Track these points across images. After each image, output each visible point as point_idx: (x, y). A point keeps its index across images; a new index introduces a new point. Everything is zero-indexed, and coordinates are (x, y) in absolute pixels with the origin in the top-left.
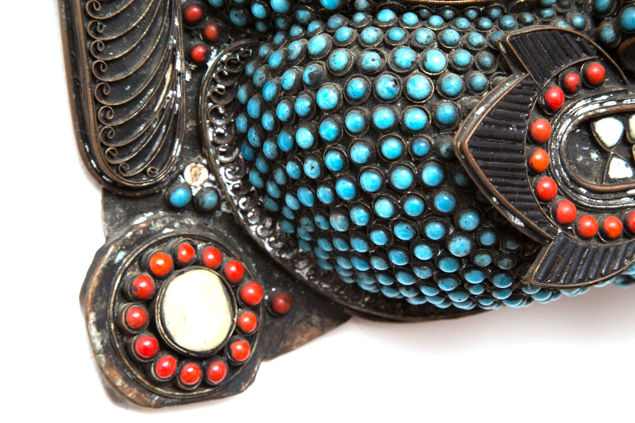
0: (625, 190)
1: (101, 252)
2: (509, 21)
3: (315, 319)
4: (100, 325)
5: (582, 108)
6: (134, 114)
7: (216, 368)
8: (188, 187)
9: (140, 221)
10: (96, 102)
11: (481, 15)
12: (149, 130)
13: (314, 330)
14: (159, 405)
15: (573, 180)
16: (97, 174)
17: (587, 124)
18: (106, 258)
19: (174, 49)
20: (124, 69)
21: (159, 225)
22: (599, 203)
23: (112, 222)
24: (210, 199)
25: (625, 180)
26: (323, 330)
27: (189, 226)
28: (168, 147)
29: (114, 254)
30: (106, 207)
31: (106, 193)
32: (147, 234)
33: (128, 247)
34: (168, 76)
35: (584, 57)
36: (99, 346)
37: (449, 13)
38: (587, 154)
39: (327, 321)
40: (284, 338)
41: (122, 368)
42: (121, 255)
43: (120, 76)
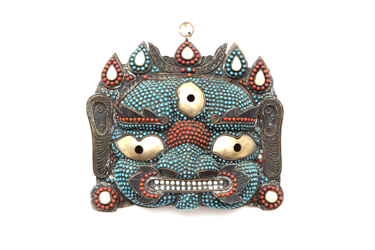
0: (156, 191)
1: (94, 186)
2: (145, 164)
3: (128, 203)
4: (92, 197)
5: (152, 178)
6: (101, 167)
7: (107, 207)
8: (110, 179)
9: (101, 183)
10: (95, 164)
11: (141, 162)
12: (103, 169)
13: (127, 205)
14: (99, 211)
15: (148, 188)
16: (95, 174)
17: (154, 180)
18: (95, 188)
19: (108, 158)
20: (100, 160)
21: (104, 184)
22: (152, 193)
23: (97, 182)
24: (112, 181)
25: (157, 190)
26: (129, 205)
27: (109, 185)
28: (106, 172)
29: (96, 187)
30: (97, 180)
31: (97, 178)
32: (102, 185)
33: (98, 186)
34: (107, 162)
35: (153, 171)
36: (91, 200)
37: (136, 161)
38: (153, 185)
39: (130, 204)
40: (122, 205)
41: (94, 204)
42: (97, 187)
43: (99, 161)
